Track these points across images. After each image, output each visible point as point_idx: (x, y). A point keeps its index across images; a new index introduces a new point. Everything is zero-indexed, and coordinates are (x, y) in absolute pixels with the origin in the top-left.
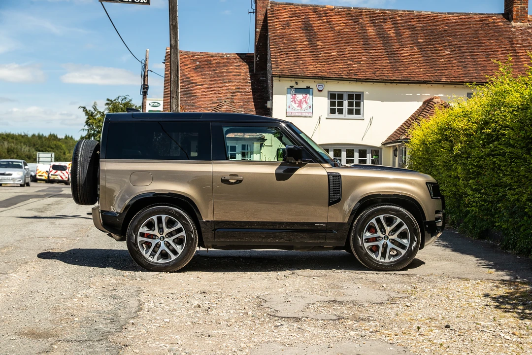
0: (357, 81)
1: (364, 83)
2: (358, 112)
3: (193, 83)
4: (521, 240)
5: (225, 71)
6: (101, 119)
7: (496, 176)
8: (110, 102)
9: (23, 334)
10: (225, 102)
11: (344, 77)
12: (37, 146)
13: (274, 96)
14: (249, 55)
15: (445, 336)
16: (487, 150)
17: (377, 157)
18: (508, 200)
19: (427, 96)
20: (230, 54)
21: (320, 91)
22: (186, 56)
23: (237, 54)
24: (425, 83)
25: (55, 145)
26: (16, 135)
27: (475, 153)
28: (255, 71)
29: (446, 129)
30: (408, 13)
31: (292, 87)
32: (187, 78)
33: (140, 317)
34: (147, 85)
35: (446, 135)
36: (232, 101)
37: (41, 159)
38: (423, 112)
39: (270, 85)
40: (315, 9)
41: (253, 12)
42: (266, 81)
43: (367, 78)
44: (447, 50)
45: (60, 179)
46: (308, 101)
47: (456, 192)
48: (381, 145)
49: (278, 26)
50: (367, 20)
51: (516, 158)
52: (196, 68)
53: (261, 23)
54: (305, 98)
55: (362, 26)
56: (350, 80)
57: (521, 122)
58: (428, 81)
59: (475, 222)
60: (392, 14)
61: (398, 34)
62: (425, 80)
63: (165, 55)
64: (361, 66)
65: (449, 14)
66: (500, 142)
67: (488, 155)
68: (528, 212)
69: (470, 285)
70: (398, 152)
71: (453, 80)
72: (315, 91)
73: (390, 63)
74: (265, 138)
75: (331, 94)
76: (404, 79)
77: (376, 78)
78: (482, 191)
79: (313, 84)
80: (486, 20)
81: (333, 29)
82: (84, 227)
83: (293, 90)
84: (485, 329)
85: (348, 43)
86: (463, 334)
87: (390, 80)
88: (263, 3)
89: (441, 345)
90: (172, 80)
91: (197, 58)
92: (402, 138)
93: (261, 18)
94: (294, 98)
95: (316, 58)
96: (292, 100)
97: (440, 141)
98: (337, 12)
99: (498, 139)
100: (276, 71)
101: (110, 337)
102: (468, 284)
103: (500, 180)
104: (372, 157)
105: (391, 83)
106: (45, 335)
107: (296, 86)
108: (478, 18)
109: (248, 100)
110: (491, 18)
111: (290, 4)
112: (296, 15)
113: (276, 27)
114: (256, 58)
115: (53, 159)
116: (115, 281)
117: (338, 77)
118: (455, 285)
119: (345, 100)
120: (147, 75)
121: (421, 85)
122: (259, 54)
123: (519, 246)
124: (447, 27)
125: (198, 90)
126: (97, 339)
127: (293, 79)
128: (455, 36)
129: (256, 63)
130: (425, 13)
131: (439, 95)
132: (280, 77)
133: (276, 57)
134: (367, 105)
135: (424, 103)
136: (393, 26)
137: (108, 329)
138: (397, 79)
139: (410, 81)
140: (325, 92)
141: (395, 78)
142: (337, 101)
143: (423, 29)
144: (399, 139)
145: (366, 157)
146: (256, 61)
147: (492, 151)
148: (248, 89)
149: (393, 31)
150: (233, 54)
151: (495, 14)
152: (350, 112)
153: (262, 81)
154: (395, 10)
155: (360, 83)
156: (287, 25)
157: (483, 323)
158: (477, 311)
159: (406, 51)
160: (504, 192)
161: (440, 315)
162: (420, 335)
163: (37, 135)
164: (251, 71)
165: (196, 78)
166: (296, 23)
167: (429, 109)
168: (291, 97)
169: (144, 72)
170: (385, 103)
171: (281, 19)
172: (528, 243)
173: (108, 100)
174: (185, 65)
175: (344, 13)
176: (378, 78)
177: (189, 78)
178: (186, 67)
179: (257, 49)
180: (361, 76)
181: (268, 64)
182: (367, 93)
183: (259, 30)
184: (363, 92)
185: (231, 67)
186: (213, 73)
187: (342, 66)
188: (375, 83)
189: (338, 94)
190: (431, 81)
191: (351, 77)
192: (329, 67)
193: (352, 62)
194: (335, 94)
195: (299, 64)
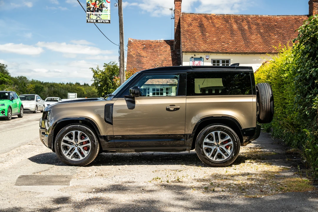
0: (226, 53)
1: (230, 54)
3: (142, 56)
5: (159, 49)
6: (101, 75)
8: (106, 65)
10: (158, 66)
11: (220, 51)
12: (69, 90)
13: (183, 62)
14: (171, 41)
19: (264, 60)
20: (162, 41)
21: (207, 59)
22: (139, 42)
23: (164, 40)
24: (263, 54)
25: (79, 88)
26: (58, 84)
28: (174, 49)
30: (255, 16)
31: (192, 57)
32: (139, 54)
37: (70, 97)
39: (181, 57)
40: (206, 16)
41: (173, 18)
42: (180, 54)
43: (232, 51)
44: (276, 36)
46: (201, 65)
49: (186, 26)
50: (233, 20)
52: (144, 48)
53: (177, 24)
54: (199, 63)
55: (230, 24)
56: (223, 53)
58: (265, 52)
60: (247, 17)
61: (250, 28)
62: (263, 52)
63: (128, 42)
64: (229, 45)
65: (278, 16)
72: (205, 59)
75: (213, 61)
76: (252, 52)
77: (237, 52)
79: (203, 56)
80: (298, 19)
81: (214, 26)
83: (193, 59)
85: (222, 33)
87: (244, 52)
88: (178, 14)
91: (144, 43)
93: (177, 21)
94: (194, 62)
95: (205, 42)
96: (192, 64)
98: (217, 17)
100: (184, 49)
105: (245, 54)
107: (194, 57)
108: (294, 18)
109: (170, 65)
110: (301, 17)
111: (192, 14)
112: (195, 19)
113: (184, 26)
114: (175, 42)
115: (76, 97)
117: (217, 51)
119: (221, 64)
121: (261, 54)
122: (176, 40)
124: (276, 23)
125: (144, 60)
127: (193, 53)
128: (280, 28)
129: (175, 45)
130: (265, 16)
131: (270, 60)
132: (186, 52)
133: (184, 42)
136: (247, 24)
139: (255, 52)
140: (210, 60)
141: (247, 51)
142: (216, 64)
143: (263, 25)
148: (170, 59)
149: (247, 26)
151: (303, 15)
153: (177, 54)
154: (249, 15)
155: (228, 54)
156: (191, 25)
159: (253, 37)
163: (69, 83)
164: (172, 49)
165: (144, 54)
166: (195, 24)
168: (192, 62)
171: (187, 22)
174: (138, 47)
175: (221, 18)
176: (238, 52)
177: (140, 54)
178: (139, 48)
179: (175, 38)
180: (229, 51)
181: (181, 46)
182: (232, 60)
183: (176, 28)
184: (230, 59)
185: (162, 48)
186: (152, 51)
187: (219, 46)
188: (236, 54)
189: (217, 60)
190: (267, 52)
191: (223, 51)
192: (212, 46)
193: (224, 43)
194: (215, 61)
195: (196, 45)
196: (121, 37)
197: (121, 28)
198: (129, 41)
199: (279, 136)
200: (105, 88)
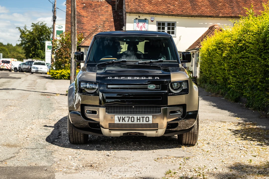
0: (172, 16)
1: (176, 17)
2: (173, 33)
3: (82, 16)
4: (255, 103)
5: (100, 9)
6: (29, 35)
7: (244, 69)
8: (34, 25)
9: (4, 145)
10: (100, 27)
11: (165, 13)
13: (126, 24)
14: (113, 0)
15: (210, 148)
16: (240, 55)
18: (250, 82)
19: (211, 24)
20: (103, 0)
21: (152, 21)
22: (78, 1)
24: (210, 17)
25: (2, 49)
27: (234, 56)
28: (116, 9)
29: (220, 43)
31: (137, 19)
33: (60, 139)
34: (56, 16)
35: (220, 47)
36: (104, 26)
38: (209, 33)
39: (124, 17)
42: (122, 15)
43: (178, 14)
45: (6, 68)
46: (145, 27)
47: (224, 77)
48: (185, 51)
51: (255, 60)
52: (84, 7)
54: (144, 25)
56: (169, 15)
57: (257, 40)
58: (212, 16)
59: (233, 93)
62: (210, 15)
64: (175, 7)
66: (247, 51)
67: (241, 58)
68: (259, 88)
69: (226, 125)
70: (194, 55)
71: (226, 15)
72: (150, 21)
73: (191, 6)
74: (122, 47)
75: (158, 23)
76: (199, 15)
77: (183, 14)
78: (237, 77)
79: (148, 17)
82: (25, 95)
83: (137, 20)
84: (230, 145)
86: (218, 147)
87: (191, 15)
89: (208, 151)
90: (72, 16)
91: (84, 2)
92: (197, 47)
94: (138, 25)
95: (150, 2)
96: (136, 26)
97: (216, 50)
99: (245, 49)
100: (128, 10)
101: (47, 147)
102: (225, 124)
103: (246, 71)
105: (191, 17)
106: (15, 146)
107: (138, 18)
109: (112, 26)
114: (117, 2)
115: (2, 57)
116: (45, 122)
117: (162, 13)
118: (218, 124)
119: (166, 27)
120: (56, 11)
121: (208, 18)
122: (118, 0)
123: (255, 105)
125: (85, 20)
126: (41, 148)
127: (137, 14)
129: (117, 5)
131: (218, 24)
132: (130, 13)
133: (128, 2)
134: (178, 29)
135: (209, 28)
137: (45, 144)
139: (202, 15)
140: (155, 22)
141: (194, 14)
142: (161, 26)
144: (195, 48)
146: (117, 4)
147: (243, 55)
148: (112, 20)
153: (120, 15)
155: (174, 17)
157: (229, 142)
158: (227, 137)
160: (248, 77)
161: (209, 139)
162: (198, 147)
164: (113, 9)
165: (84, 13)
167: (212, 32)
168: (136, 24)
169: (54, 9)
170: (187, 28)
172: (259, 104)
173: (33, 24)
176: (184, 14)
177: (80, 13)
178: (78, 7)
180: (175, 13)
181: (124, 6)
182: (178, 22)
184: (176, 22)
185: (103, 7)
186: (93, 11)
187: (164, 7)
188: (182, 17)
189: (162, 23)
190: (214, 16)
191: (169, 13)
192: (157, 8)
193: (170, 5)
194: (161, 23)
195: (141, 6)
200: (32, 49)
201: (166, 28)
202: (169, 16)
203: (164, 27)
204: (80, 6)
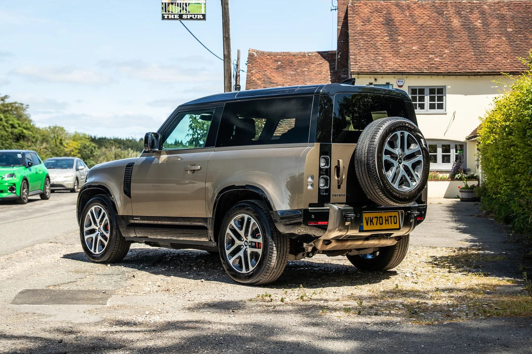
0: (438, 75)
1: (445, 77)
2: (440, 107)
3: (274, 83)
5: (307, 69)
11: (425, 71)
14: (331, 53)
17: (461, 152)
20: (312, 53)
21: (400, 87)
22: (268, 57)
23: (318, 52)
24: (512, 74)
28: (336, 69)
31: (371, 84)
32: (268, 78)
34: (239, 85)
40: (398, 3)
41: (336, 9)
43: (449, 71)
48: (465, 140)
49: (359, 23)
50: (452, 11)
52: (278, 68)
53: (342, 20)
55: (446, 18)
56: (431, 74)
58: (515, 72)
60: (480, 3)
61: (485, 24)
62: (512, 71)
63: (247, 56)
64: (444, 59)
72: (395, 87)
73: (475, 55)
75: (412, 90)
76: (489, 71)
77: (459, 71)
79: (393, 80)
81: (415, 23)
85: (430, 37)
87: (474, 72)
88: (344, 0)
91: (279, 58)
93: (342, 15)
95: (396, 53)
98: (421, 5)
100: (355, 69)
104: (456, 152)
105: (475, 75)
107: (375, 83)
112: (377, 10)
113: (356, 25)
114: (338, 55)
117: (419, 71)
119: (427, 95)
120: (239, 75)
122: (340, 52)
127: (372, 76)
129: (338, 61)
132: (358, 74)
133: (355, 55)
134: (450, 99)
136: (480, 16)
138: (481, 71)
139: (495, 72)
140: (405, 88)
141: (479, 70)
142: (418, 96)
143: (513, 17)
145: (450, 152)
146: (338, 59)
149: (479, 22)
150: (315, 52)
152: (432, 107)
153: (343, 78)
155: (442, 77)
156: (368, 21)
159: (492, 42)
164: (332, 68)
165: (278, 78)
166: (377, 19)
169: (237, 72)
170: (469, 97)
171: (362, 15)
174: (267, 66)
175: (428, 6)
176: (461, 71)
177: (270, 79)
178: (268, 68)
179: (338, 46)
180: (442, 70)
181: (349, 62)
182: (449, 87)
183: (340, 27)
184: (445, 86)
185: (313, 66)
186: (294, 73)
187: (423, 61)
188: (458, 77)
189: (419, 89)
190: (519, 72)
191: (432, 71)
192: (410, 62)
193: (433, 56)
194: (416, 89)
195: (378, 60)
196: (225, 46)
197: (225, 27)
198: (250, 55)
199: (523, 229)
201: (427, 98)
202: (433, 76)
203: (424, 97)
204: (271, 66)
